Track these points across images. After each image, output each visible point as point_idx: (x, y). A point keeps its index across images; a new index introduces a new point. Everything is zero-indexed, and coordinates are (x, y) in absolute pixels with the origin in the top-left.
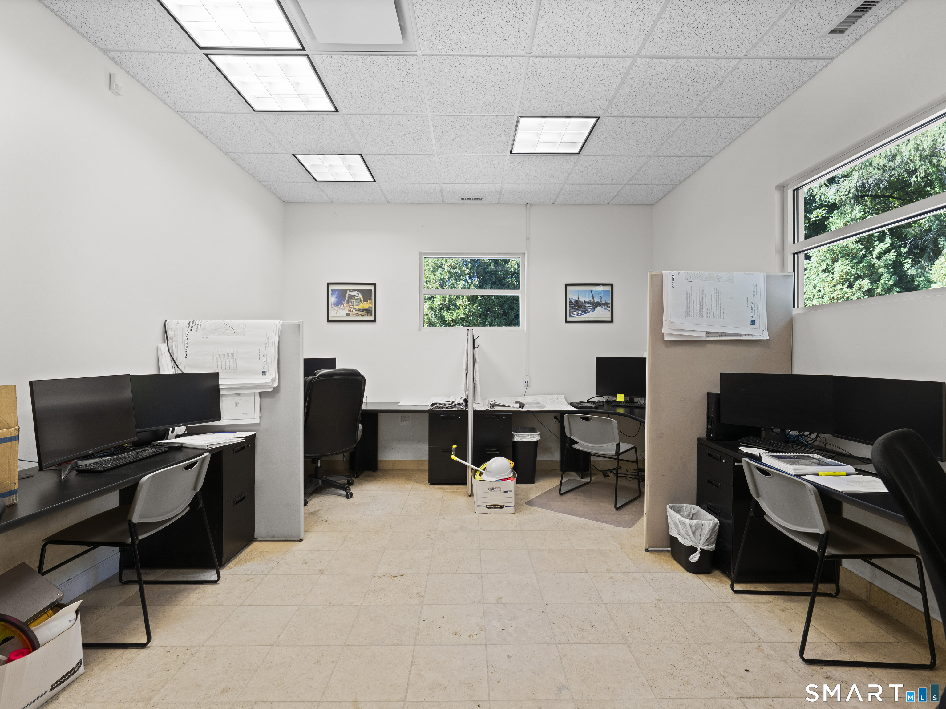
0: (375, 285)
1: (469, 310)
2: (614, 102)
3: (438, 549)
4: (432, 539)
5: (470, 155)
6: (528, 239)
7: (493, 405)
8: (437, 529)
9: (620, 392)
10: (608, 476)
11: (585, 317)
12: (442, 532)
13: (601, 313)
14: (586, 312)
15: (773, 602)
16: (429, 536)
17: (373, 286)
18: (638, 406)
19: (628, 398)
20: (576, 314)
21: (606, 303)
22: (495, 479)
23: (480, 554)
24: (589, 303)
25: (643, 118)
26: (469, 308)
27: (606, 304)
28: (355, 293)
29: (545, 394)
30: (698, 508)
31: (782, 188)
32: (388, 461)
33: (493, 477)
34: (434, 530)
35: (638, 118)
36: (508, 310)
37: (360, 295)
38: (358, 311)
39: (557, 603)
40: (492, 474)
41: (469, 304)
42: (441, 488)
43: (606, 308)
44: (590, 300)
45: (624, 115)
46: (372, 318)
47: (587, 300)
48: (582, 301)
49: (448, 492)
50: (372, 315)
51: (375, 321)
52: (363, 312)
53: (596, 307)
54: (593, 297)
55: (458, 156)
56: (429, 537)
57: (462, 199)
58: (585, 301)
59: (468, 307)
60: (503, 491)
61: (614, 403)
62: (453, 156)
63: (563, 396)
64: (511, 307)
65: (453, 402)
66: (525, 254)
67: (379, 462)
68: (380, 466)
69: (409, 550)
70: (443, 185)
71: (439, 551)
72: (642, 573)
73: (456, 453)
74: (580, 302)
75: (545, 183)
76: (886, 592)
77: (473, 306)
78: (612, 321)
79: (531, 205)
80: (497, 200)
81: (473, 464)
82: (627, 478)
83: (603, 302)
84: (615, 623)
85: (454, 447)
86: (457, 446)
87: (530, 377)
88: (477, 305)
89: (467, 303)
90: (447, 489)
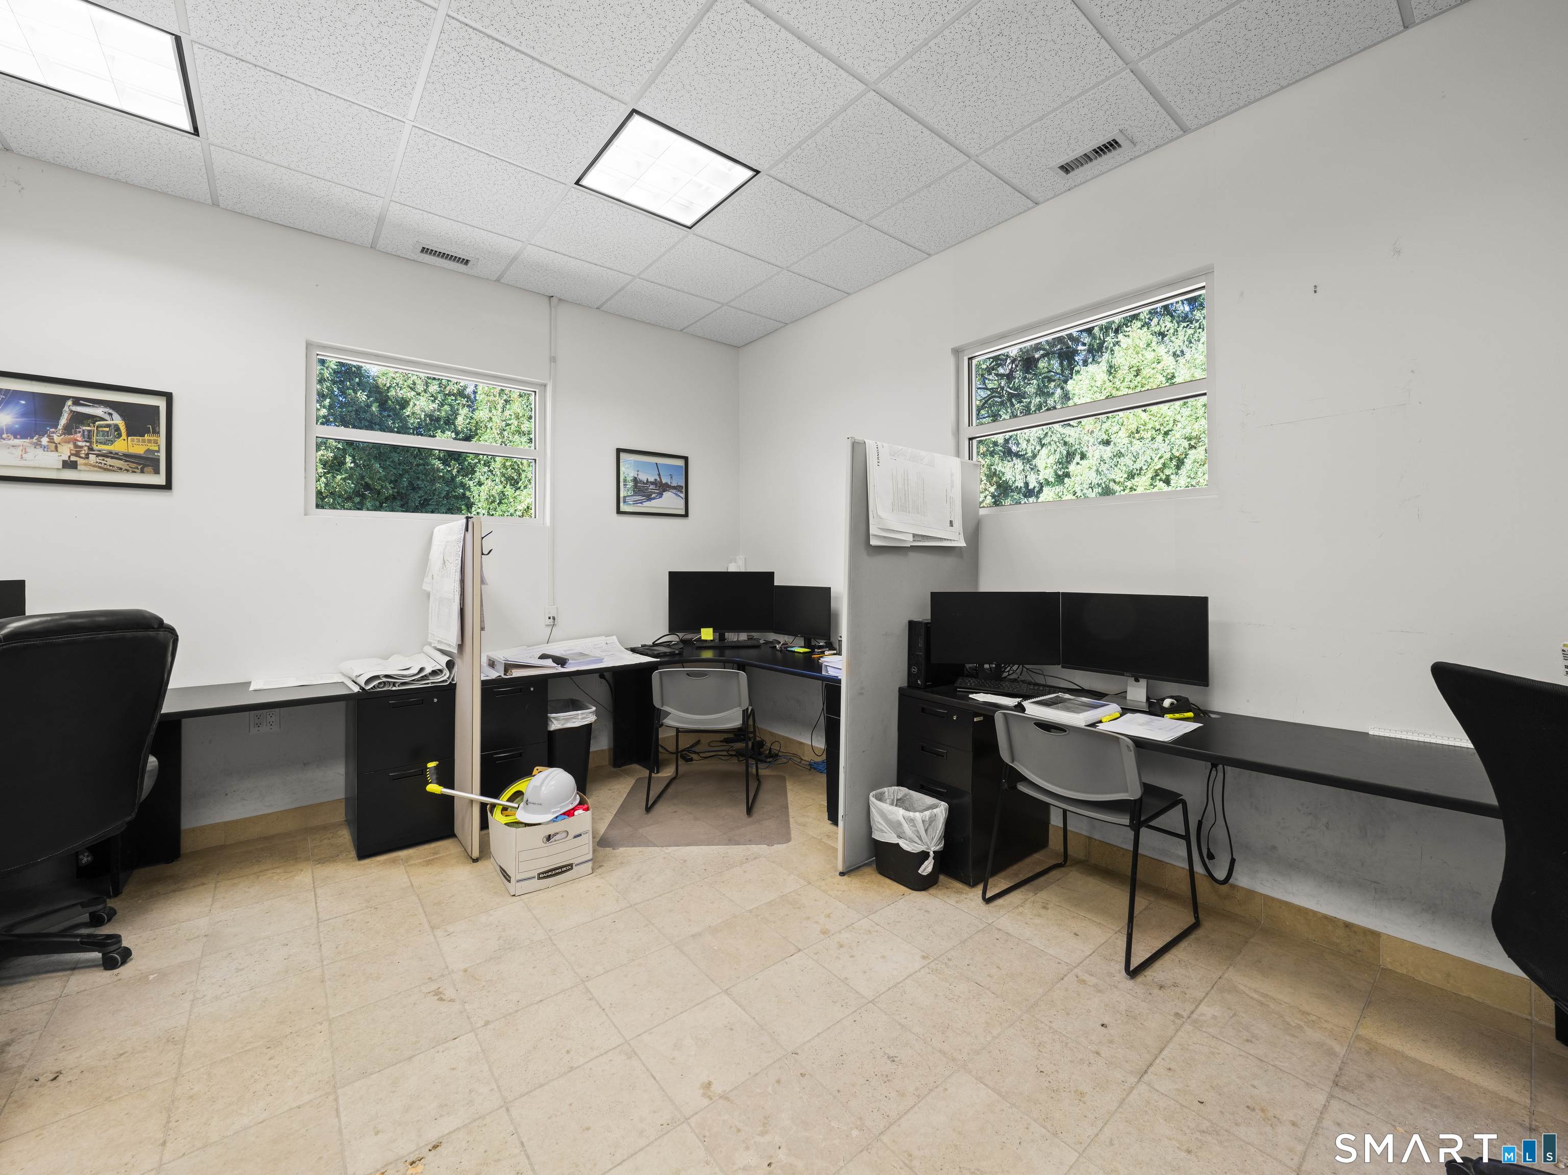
0: (168, 397)
1: (326, 485)
2: (794, 154)
3: (487, 1023)
4: (452, 1000)
5: (491, 156)
6: (553, 360)
7: (508, 667)
8: (447, 967)
9: (707, 626)
10: (691, 760)
11: (648, 506)
12: (465, 971)
13: (670, 501)
14: (649, 498)
15: (1027, 900)
16: (438, 994)
17: (165, 398)
18: (730, 644)
19: (718, 634)
20: (634, 501)
21: (678, 486)
22: (552, 816)
23: (591, 994)
24: (652, 483)
25: (813, 200)
26: (325, 480)
27: (678, 488)
28: (99, 411)
29: (583, 637)
30: (904, 790)
31: (957, 352)
32: (213, 827)
33: (547, 811)
34: (443, 976)
35: (808, 197)
36: (407, 490)
37: (116, 416)
38: (108, 457)
39: (809, 1041)
40: (539, 806)
41: (325, 473)
42: (394, 861)
43: (679, 493)
44: (656, 480)
45: (794, 184)
46: (161, 480)
47: (651, 479)
48: (643, 479)
49: (413, 865)
50: (157, 472)
51: (168, 486)
52: (126, 461)
53: (664, 491)
54: (659, 475)
55: (462, 147)
56: (441, 999)
57: (424, 250)
58: (647, 479)
59: (323, 479)
60: (572, 836)
61: (698, 644)
62: (451, 144)
63: (614, 637)
64: (413, 485)
65: (422, 670)
66: (545, 386)
67: (183, 835)
68: (187, 844)
69: (410, 1058)
70: (392, 204)
71: (491, 1026)
72: (869, 917)
73: (437, 778)
74: (641, 481)
75: (607, 266)
76: (1109, 844)
77: (334, 477)
78: (686, 515)
79: (560, 300)
80: (499, 273)
81: (483, 793)
82: (720, 757)
83: (674, 484)
84: (914, 1034)
85: (431, 765)
86: (437, 763)
87: (557, 608)
88: (343, 476)
89: (320, 470)
90: (409, 858)
